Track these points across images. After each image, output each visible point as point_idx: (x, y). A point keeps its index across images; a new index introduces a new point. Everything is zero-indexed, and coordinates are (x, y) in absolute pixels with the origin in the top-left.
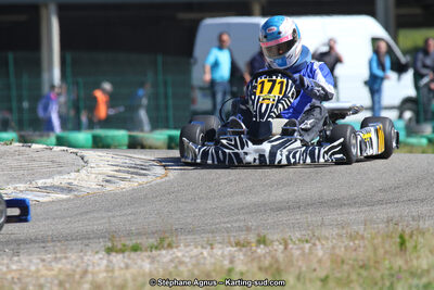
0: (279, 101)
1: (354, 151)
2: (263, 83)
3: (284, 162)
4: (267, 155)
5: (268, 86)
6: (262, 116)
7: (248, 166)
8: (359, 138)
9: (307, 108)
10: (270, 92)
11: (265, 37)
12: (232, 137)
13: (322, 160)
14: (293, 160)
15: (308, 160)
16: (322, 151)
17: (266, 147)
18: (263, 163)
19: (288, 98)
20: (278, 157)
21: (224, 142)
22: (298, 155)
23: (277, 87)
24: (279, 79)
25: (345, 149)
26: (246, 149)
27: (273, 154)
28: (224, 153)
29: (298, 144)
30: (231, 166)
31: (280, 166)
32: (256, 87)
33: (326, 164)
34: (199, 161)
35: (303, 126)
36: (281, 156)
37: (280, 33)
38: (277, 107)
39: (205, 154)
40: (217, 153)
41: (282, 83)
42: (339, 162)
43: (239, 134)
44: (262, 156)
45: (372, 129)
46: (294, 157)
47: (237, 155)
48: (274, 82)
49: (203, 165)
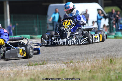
0: (69, 27)
1: (91, 40)
2: (65, 22)
3: (70, 44)
4: (65, 42)
5: (66, 22)
6: (64, 31)
7: (60, 45)
8: (93, 37)
9: (77, 28)
10: (67, 24)
11: (65, 8)
12: (55, 38)
13: (81, 43)
14: (73, 44)
15: (77, 44)
16: (81, 41)
17: (65, 40)
18: (64, 44)
19: (72, 26)
20: (69, 43)
21: (53, 39)
22: (74, 42)
23: (69, 23)
24: (70, 20)
25: (88, 40)
26: (59, 41)
27: (67, 42)
28: (53, 42)
29: (74, 39)
30: (55, 46)
31: (69, 45)
32: (63, 23)
33: (83, 44)
34: (46, 44)
35: (76, 34)
36: (69, 42)
37: (69, 7)
38: (69, 28)
39: (48, 43)
40: (51, 42)
41: (71, 22)
42: (86, 44)
43: (58, 36)
44: (64, 43)
45: (98, 34)
46: (73, 43)
47: (57, 42)
48: (68, 21)
49: (47, 46)
